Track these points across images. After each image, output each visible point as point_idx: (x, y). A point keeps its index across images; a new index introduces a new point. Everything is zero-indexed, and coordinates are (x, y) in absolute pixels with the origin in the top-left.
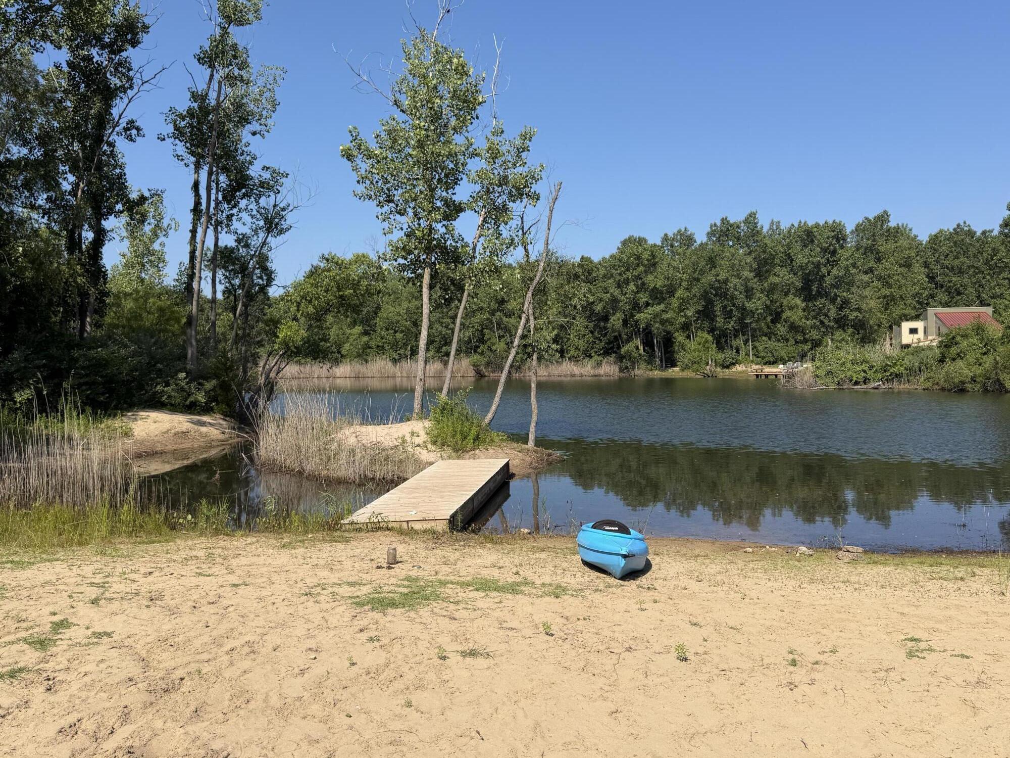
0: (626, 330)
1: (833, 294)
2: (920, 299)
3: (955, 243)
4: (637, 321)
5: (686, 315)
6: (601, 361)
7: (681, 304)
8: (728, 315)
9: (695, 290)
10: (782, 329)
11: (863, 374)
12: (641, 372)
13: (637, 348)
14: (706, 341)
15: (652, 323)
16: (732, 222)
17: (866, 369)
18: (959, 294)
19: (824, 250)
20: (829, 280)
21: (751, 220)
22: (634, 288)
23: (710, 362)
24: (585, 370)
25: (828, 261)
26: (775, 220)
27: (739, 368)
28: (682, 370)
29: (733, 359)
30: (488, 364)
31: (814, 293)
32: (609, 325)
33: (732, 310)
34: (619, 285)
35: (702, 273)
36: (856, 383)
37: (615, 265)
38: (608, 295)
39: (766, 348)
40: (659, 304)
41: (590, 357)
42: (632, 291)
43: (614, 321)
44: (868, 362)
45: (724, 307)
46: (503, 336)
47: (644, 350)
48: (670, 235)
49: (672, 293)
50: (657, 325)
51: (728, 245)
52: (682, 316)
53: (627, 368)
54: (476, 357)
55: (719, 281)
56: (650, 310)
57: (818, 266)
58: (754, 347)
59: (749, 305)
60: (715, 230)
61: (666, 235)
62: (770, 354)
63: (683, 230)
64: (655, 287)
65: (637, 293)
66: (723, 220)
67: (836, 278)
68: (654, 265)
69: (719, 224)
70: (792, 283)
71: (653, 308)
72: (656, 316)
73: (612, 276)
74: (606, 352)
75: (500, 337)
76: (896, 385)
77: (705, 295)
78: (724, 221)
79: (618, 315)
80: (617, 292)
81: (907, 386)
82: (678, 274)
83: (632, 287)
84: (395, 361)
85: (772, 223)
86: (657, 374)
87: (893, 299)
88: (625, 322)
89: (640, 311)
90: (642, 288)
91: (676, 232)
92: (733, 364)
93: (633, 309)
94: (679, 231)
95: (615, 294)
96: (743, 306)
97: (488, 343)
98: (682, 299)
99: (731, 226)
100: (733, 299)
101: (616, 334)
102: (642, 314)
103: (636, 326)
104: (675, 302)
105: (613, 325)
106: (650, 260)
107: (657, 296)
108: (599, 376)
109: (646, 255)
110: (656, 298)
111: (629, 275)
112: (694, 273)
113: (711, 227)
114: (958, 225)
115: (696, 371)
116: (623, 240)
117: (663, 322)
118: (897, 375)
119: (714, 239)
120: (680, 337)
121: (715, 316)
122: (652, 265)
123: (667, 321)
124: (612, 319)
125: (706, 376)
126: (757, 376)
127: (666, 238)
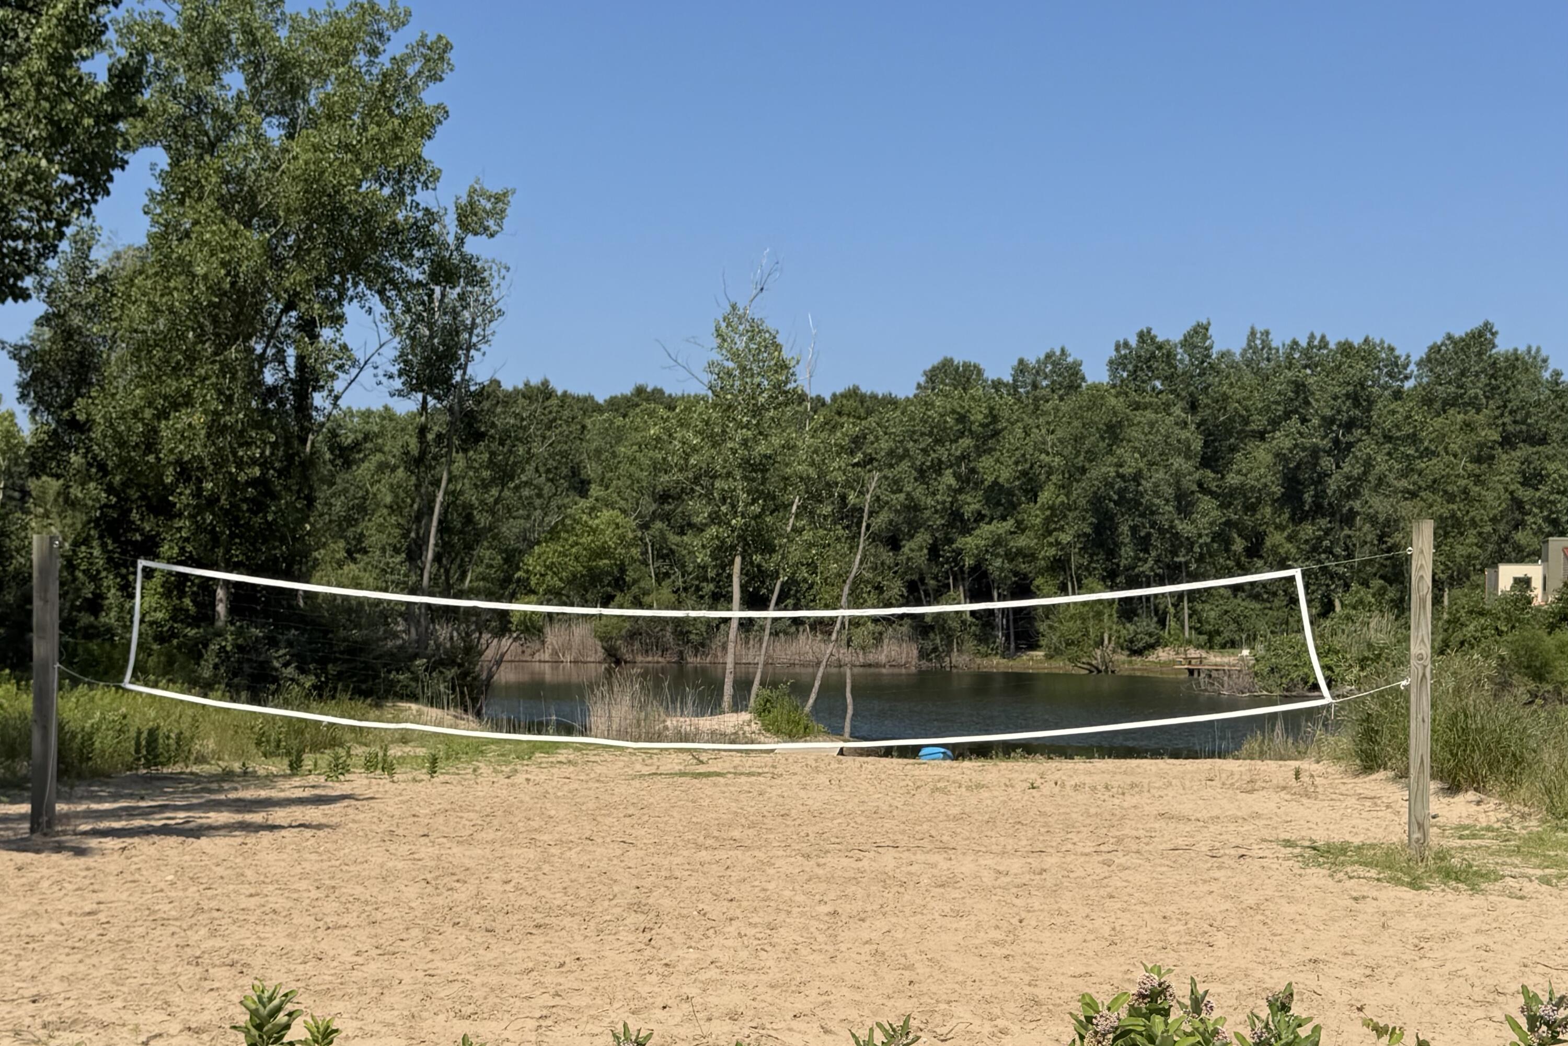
0: (935, 570)
1: (1345, 510)
2: (1552, 512)
4: (959, 552)
5: (1058, 543)
6: (881, 634)
7: (1048, 520)
9: (1077, 490)
12: (965, 659)
15: (988, 557)
16: (1160, 339)
20: (1332, 485)
21: (1197, 340)
22: (952, 481)
23: (1106, 642)
25: (1336, 444)
26: (1260, 328)
27: (1163, 654)
28: (1049, 657)
29: (1151, 635)
30: (633, 636)
31: (1307, 508)
33: (1149, 535)
34: (922, 475)
35: (1091, 456)
37: (914, 432)
38: (902, 496)
39: (1226, 612)
40: (1004, 518)
42: (949, 487)
43: (912, 550)
45: (1134, 529)
46: (667, 575)
48: (1031, 362)
49: (1032, 494)
50: (998, 563)
51: (1154, 389)
52: (1051, 545)
53: (935, 649)
55: (1122, 477)
56: (986, 529)
57: (1315, 452)
58: (1194, 614)
59: (1184, 528)
60: (1125, 356)
61: (1021, 361)
62: (1233, 626)
63: (1058, 353)
64: (995, 483)
65: (960, 491)
66: (1141, 335)
67: (1348, 479)
68: (996, 433)
69: (1133, 342)
70: (1266, 485)
71: (992, 527)
72: (998, 542)
73: (906, 454)
77: (1097, 502)
78: (1144, 337)
79: (919, 537)
80: (919, 492)
82: (1043, 456)
83: (948, 478)
85: (1253, 333)
86: (997, 664)
87: (1457, 523)
88: (934, 552)
89: (966, 531)
90: (968, 481)
91: (1042, 357)
92: (1152, 647)
93: (951, 525)
94: (1048, 356)
95: (916, 494)
96: (1172, 527)
97: (635, 590)
98: (1052, 508)
99: (1160, 347)
100: (1153, 513)
101: (915, 577)
102: (969, 539)
103: (955, 560)
104: (1034, 515)
105: (909, 559)
106: (987, 425)
107: (1001, 500)
108: (878, 665)
109: (978, 416)
110: (998, 504)
111: (942, 452)
112: (1077, 456)
113: (1117, 349)
115: (1074, 660)
116: (929, 367)
117: (1010, 556)
119: (1125, 374)
120: (1046, 587)
121: (1118, 545)
123: (1020, 552)
125: (1094, 671)
126: (1191, 672)
127: (1022, 368)
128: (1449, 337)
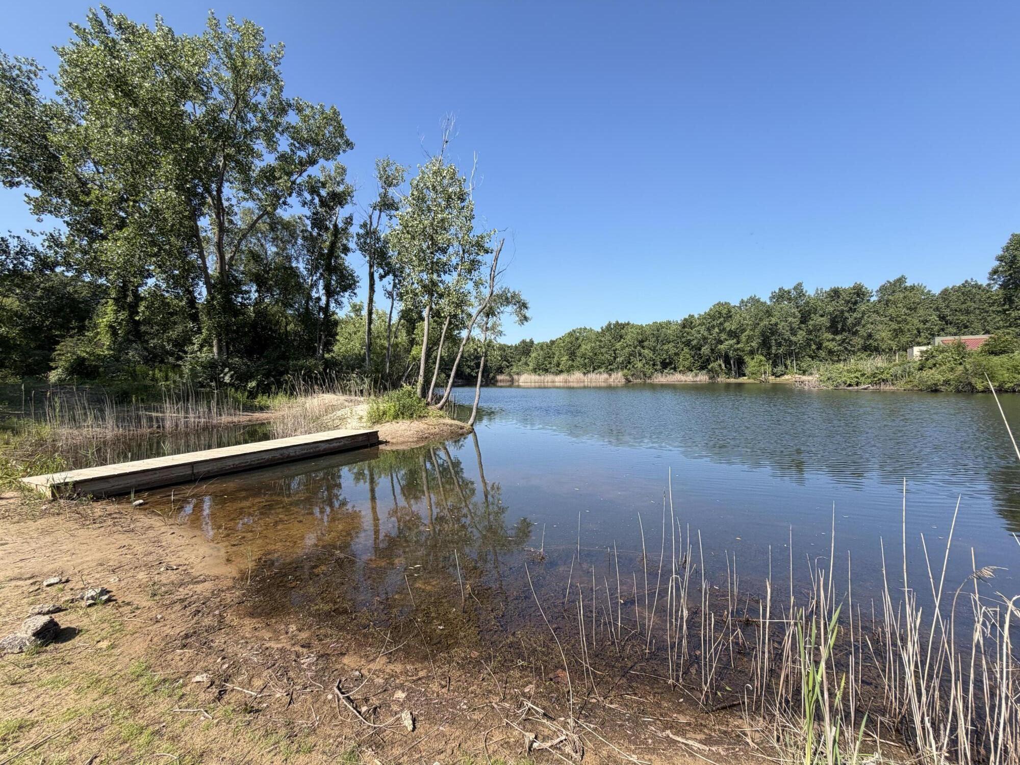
0: (713, 355)
2: (931, 332)
3: (963, 293)
4: (720, 350)
5: (751, 346)
6: (698, 373)
7: (747, 339)
8: (779, 345)
9: (757, 330)
10: (824, 353)
11: (856, 379)
12: (722, 379)
13: (720, 365)
14: (761, 361)
15: (729, 350)
16: (786, 289)
17: (859, 376)
18: (966, 327)
19: (848, 302)
20: (849, 321)
21: (798, 287)
23: (766, 373)
24: (689, 378)
25: (851, 309)
26: (819, 288)
27: (786, 377)
28: (748, 378)
29: (783, 371)
30: (633, 375)
31: (839, 329)
32: (702, 352)
33: (782, 342)
34: (708, 329)
35: (761, 320)
36: (850, 385)
37: (706, 318)
38: (701, 335)
40: (733, 339)
41: (692, 371)
42: (717, 332)
43: (705, 350)
44: (860, 371)
45: (777, 340)
47: (726, 367)
48: (745, 300)
49: (741, 333)
50: (732, 352)
51: (784, 303)
52: (749, 346)
53: (713, 377)
54: (626, 371)
55: (771, 325)
56: (727, 343)
57: (842, 312)
58: (797, 364)
59: (793, 338)
60: (775, 295)
61: (742, 300)
63: (754, 297)
64: (730, 330)
65: (720, 333)
66: (780, 289)
67: (856, 319)
68: (731, 317)
69: (777, 291)
70: (824, 324)
71: (730, 342)
72: (731, 346)
73: (704, 324)
74: (702, 368)
75: (640, 360)
76: (883, 387)
77: (763, 334)
79: (706, 346)
80: (706, 333)
81: (892, 387)
82: (746, 321)
83: (717, 330)
84: (585, 374)
85: (817, 289)
86: (732, 380)
88: (712, 351)
89: (721, 344)
90: (722, 330)
91: (749, 298)
92: (783, 375)
93: (717, 342)
94: (751, 298)
96: (789, 339)
97: (633, 364)
98: (749, 336)
99: (785, 292)
100: (782, 335)
101: (707, 357)
102: (723, 346)
103: (719, 352)
104: (743, 338)
105: (705, 352)
106: (729, 314)
107: (733, 334)
108: (697, 381)
109: (724, 312)
110: (732, 336)
111: (714, 323)
112: (756, 320)
113: (772, 294)
114: (966, 282)
115: (755, 379)
116: (714, 304)
117: (736, 350)
118: (883, 380)
119: (773, 300)
120: (747, 359)
121: (770, 346)
122: (729, 316)
123: (738, 349)
124: (703, 349)
125: (761, 382)
127: (742, 302)
128: (888, 281)
